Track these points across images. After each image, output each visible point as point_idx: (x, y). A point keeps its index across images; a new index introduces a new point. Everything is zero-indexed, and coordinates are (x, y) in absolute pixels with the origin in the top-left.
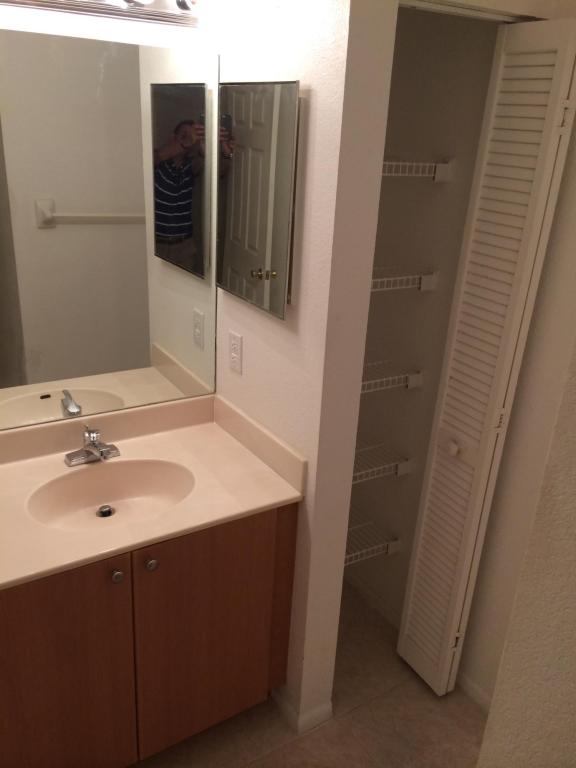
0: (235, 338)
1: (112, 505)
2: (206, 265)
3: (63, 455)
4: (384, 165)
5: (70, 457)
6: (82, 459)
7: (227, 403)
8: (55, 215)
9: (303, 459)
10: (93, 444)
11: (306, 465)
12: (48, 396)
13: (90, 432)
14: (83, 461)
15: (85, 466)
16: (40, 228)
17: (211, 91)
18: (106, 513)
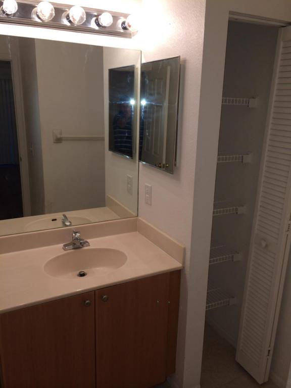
0: (148, 187)
1: (85, 271)
2: (134, 152)
3: (62, 245)
4: (223, 100)
5: (65, 246)
6: (71, 247)
7: (144, 221)
8: (62, 136)
9: (183, 246)
10: (77, 239)
11: (185, 250)
12: (55, 220)
13: (75, 233)
14: (71, 248)
15: (72, 250)
16: (55, 143)
17: (137, 68)
18: (82, 275)
